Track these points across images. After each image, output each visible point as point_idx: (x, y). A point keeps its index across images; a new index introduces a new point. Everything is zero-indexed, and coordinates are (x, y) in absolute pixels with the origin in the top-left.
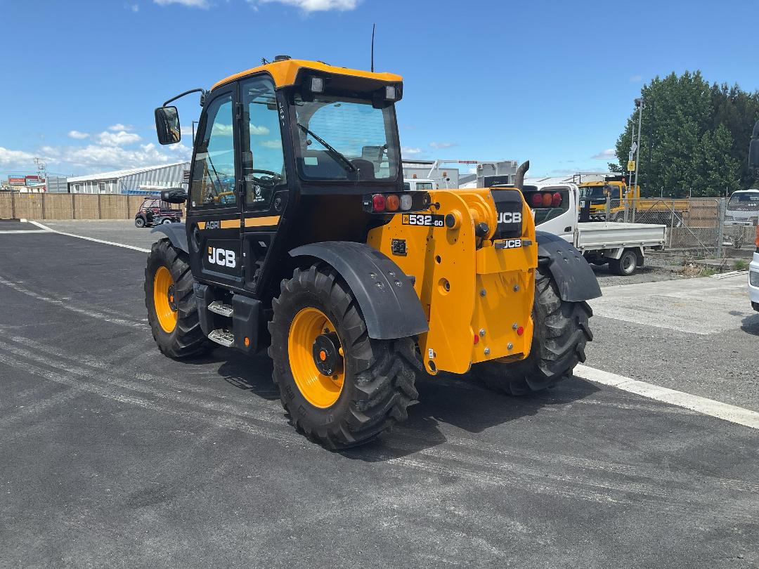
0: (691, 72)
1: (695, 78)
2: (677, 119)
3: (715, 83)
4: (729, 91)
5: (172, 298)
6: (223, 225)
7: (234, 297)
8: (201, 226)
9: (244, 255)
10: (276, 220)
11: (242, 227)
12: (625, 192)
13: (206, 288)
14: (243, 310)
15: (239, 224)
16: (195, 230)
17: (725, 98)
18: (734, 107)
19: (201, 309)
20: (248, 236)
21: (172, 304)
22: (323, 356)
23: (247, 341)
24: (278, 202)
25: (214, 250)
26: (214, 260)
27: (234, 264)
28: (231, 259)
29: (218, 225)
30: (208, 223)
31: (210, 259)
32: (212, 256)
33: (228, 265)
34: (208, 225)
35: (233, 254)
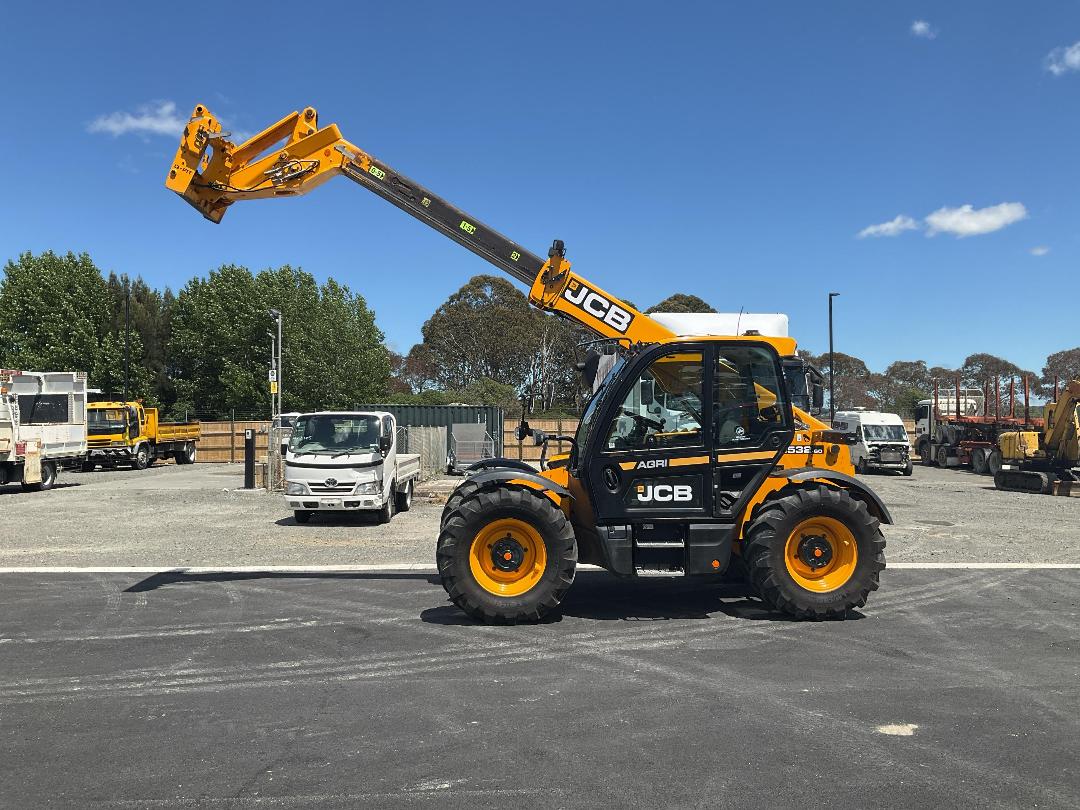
0: (76, 253)
4: (131, 285)
5: (508, 556)
6: (674, 463)
7: (692, 527)
8: (627, 466)
9: (716, 486)
10: (771, 454)
11: (714, 463)
12: (142, 417)
13: (629, 527)
14: (711, 536)
15: (706, 460)
16: (609, 471)
17: (127, 291)
18: (140, 306)
19: (618, 550)
20: (722, 470)
21: (506, 562)
22: (818, 553)
23: (716, 564)
24: (776, 440)
25: (650, 488)
26: (649, 498)
27: (690, 497)
28: (683, 493)
29: (663, 463)
30: (642, 463)
31: (640, 497)
32: (645, 494)
33: (677, 499)
34: (642, 465)
35: (689, 488)
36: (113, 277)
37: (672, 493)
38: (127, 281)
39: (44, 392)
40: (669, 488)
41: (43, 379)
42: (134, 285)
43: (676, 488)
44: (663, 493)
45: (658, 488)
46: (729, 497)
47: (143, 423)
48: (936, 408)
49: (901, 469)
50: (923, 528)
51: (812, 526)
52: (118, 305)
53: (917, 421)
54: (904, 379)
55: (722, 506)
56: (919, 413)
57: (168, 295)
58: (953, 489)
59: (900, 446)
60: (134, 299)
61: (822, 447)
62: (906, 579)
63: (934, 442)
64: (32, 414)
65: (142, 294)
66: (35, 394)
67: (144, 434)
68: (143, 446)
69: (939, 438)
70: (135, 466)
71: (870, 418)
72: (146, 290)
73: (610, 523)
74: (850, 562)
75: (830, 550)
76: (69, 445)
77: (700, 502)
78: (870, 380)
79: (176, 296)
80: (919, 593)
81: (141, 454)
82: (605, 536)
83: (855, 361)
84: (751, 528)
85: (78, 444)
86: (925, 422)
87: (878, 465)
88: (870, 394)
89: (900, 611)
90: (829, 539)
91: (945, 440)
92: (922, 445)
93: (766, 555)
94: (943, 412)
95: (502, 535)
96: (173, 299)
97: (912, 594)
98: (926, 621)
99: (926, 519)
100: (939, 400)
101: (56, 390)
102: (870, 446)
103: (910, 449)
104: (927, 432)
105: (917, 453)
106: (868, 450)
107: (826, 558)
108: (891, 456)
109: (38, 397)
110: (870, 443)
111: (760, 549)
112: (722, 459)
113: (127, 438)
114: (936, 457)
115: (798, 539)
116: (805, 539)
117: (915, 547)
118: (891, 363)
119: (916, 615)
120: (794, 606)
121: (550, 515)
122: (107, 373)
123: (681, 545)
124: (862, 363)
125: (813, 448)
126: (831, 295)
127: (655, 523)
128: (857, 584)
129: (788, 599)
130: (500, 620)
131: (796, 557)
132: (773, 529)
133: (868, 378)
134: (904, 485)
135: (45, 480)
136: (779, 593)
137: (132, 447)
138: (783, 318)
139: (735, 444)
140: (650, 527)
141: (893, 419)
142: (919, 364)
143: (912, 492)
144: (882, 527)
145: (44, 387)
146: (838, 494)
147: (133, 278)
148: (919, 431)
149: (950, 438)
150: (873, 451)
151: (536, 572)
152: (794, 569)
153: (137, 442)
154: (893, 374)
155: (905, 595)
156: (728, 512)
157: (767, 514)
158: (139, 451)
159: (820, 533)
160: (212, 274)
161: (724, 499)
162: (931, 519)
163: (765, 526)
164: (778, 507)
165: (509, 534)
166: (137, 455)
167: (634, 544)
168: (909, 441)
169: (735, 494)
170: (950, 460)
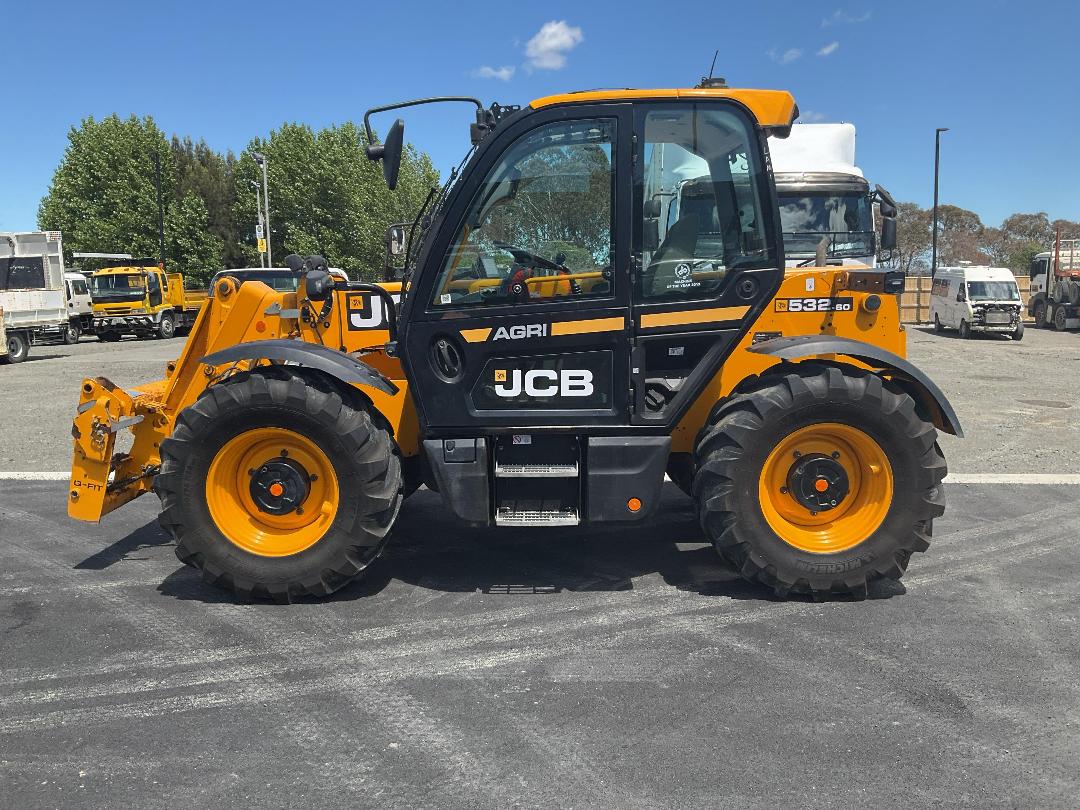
0: (139, 117)
1: (148, 126)
2: (132, 179)
3: (174, 134)
4: (194, 148)
5: (276, 489)
6: (560, 329)
7: (594, 442)
8: (475, 336)
9: (636, 371)
10: (738, 313)
11: (633, 329)
12: (165, 283)
13: (482, 442)
14: (625, 457)
15: (616, 324)
16: (443, 345)
17: (191, 156)
18: (205, 170)
19: (462, 481)
20: (646, 343)
21: (273, 500)
22: (822, 485)
23: (635, 505)
24: (749, 286)
25: (517, 374)
26: (515, 391)
27: (589, 390)
28: (576, 383)
29: (540, 330)
30: (503, 329)
31: (500, 391)
32: (508, 385)
33: (566, 392)
34: (502, 333)
35: (588, 375)
36: (176, 141)
37: (558, 383)
38: (190, 144)
39: (17, 255)
40: (552, 375)
41: (14, 240)
42: (197, 148)
43: (566, 374)
44: (539, 383)
45: (531, 375)
46: (660, 388)
47: (166, 290)
48: (1057, 261)
49: (1010, 333)
50: (1029, 412)
51: (811, 439)
52: (182, 170)
53: (1032, 277)
54: (1021, 232)
55: (650, 406)
56: (1036, 268)
57: (230, 158)
58: (1073, 357)
59: (1011, 305)
60: (198, 163)
61: (849, 301)
62: (989, 504)
63: (1051, 301)
64: (7, 280)
65: (206, 159)
66: (8, 257)
67: (168, 301)
68: (167, 313)
69: (1057, 297)
70: (160, 335)
71: (975, 274)
72: (208, 154)
73: (448, 433)
74: (881, 499)
75: (845, 481)
76: (41, 312)
77: (608, 398)
78: (982, 234)
79: (238, 158)
80: (1008, 534)
81: (165, 322)
82: (438, 457)
83: (968, 214)
84: (704, 441)
85: (55, 311)
86: (1041, 279)
87: (982, 328)
88: (983, 250)
89: (969, 579)
90: (844, 462)
91: (1065, 298)
92: (1036, 306)
93: (724, 490)
94: (1064, 265)
95: (273, 453)
96: (236, 162)
97: (995, 538)
98: (1014, 603)
99: (1034, 398)
100: (1061, 253)
101: (30, 252)
102: (973, 307)
103: (1022, 309)
104: (1044, 290)
105: (1031, 314)
106: (972, 310)
107: (837, 492)
108: (997, 317)
109: (12, 261)
110: (974, 303)
111: (715, 478)
112: (648, 321)
113: (148, 305)
114: (1053, 318)
115: (788, 462)
116: (799, 460)
117: (1013, 444)
118: (1008, 216)
119: (997, 587)
120: (773, 578)
121: (341, 422)
122: (175, 242)
123: (573, 472)
124: (974, 216)
125: (834, 301)
126: (938, 131)
127: (534, 434)
128: (888, 541)
129: (762, 565)
130: (259, 596)
131: (783, 490)
132: (737, 445)
133: (981, 233)
134: (1011, 352)
135: (14, 351)
136: (746, 555)
137: (154, 315)
138: (849, 128)
139: (675, 295)
140: (526, 440)
141: (1004, 275)
142: (1039, 216)
143: (1021, 361)
144: (943, 438)
145: (16, 249)
146: (861, 383)
147: (196, 141)
148: (1035, 289)
149: (1071, 298)
150: (978, 312)
151: (327, 517)
152: (776, 513)
153: (160, 309)
154: (1009, 228)
155: (983, 540)
156: (658, 416)
157: (730, 420)
158: (163, 318)
159: (827, 449)
160: (273, 133)
161: (652, 392)
162: (1039, 397)
163: (723, 439)
164: (747, 405)
165: (284, 452)
166: (160, 324)
167: (491, 470)
168: (1021, 301)
169: (673, 384)
170: (1070, 322)
